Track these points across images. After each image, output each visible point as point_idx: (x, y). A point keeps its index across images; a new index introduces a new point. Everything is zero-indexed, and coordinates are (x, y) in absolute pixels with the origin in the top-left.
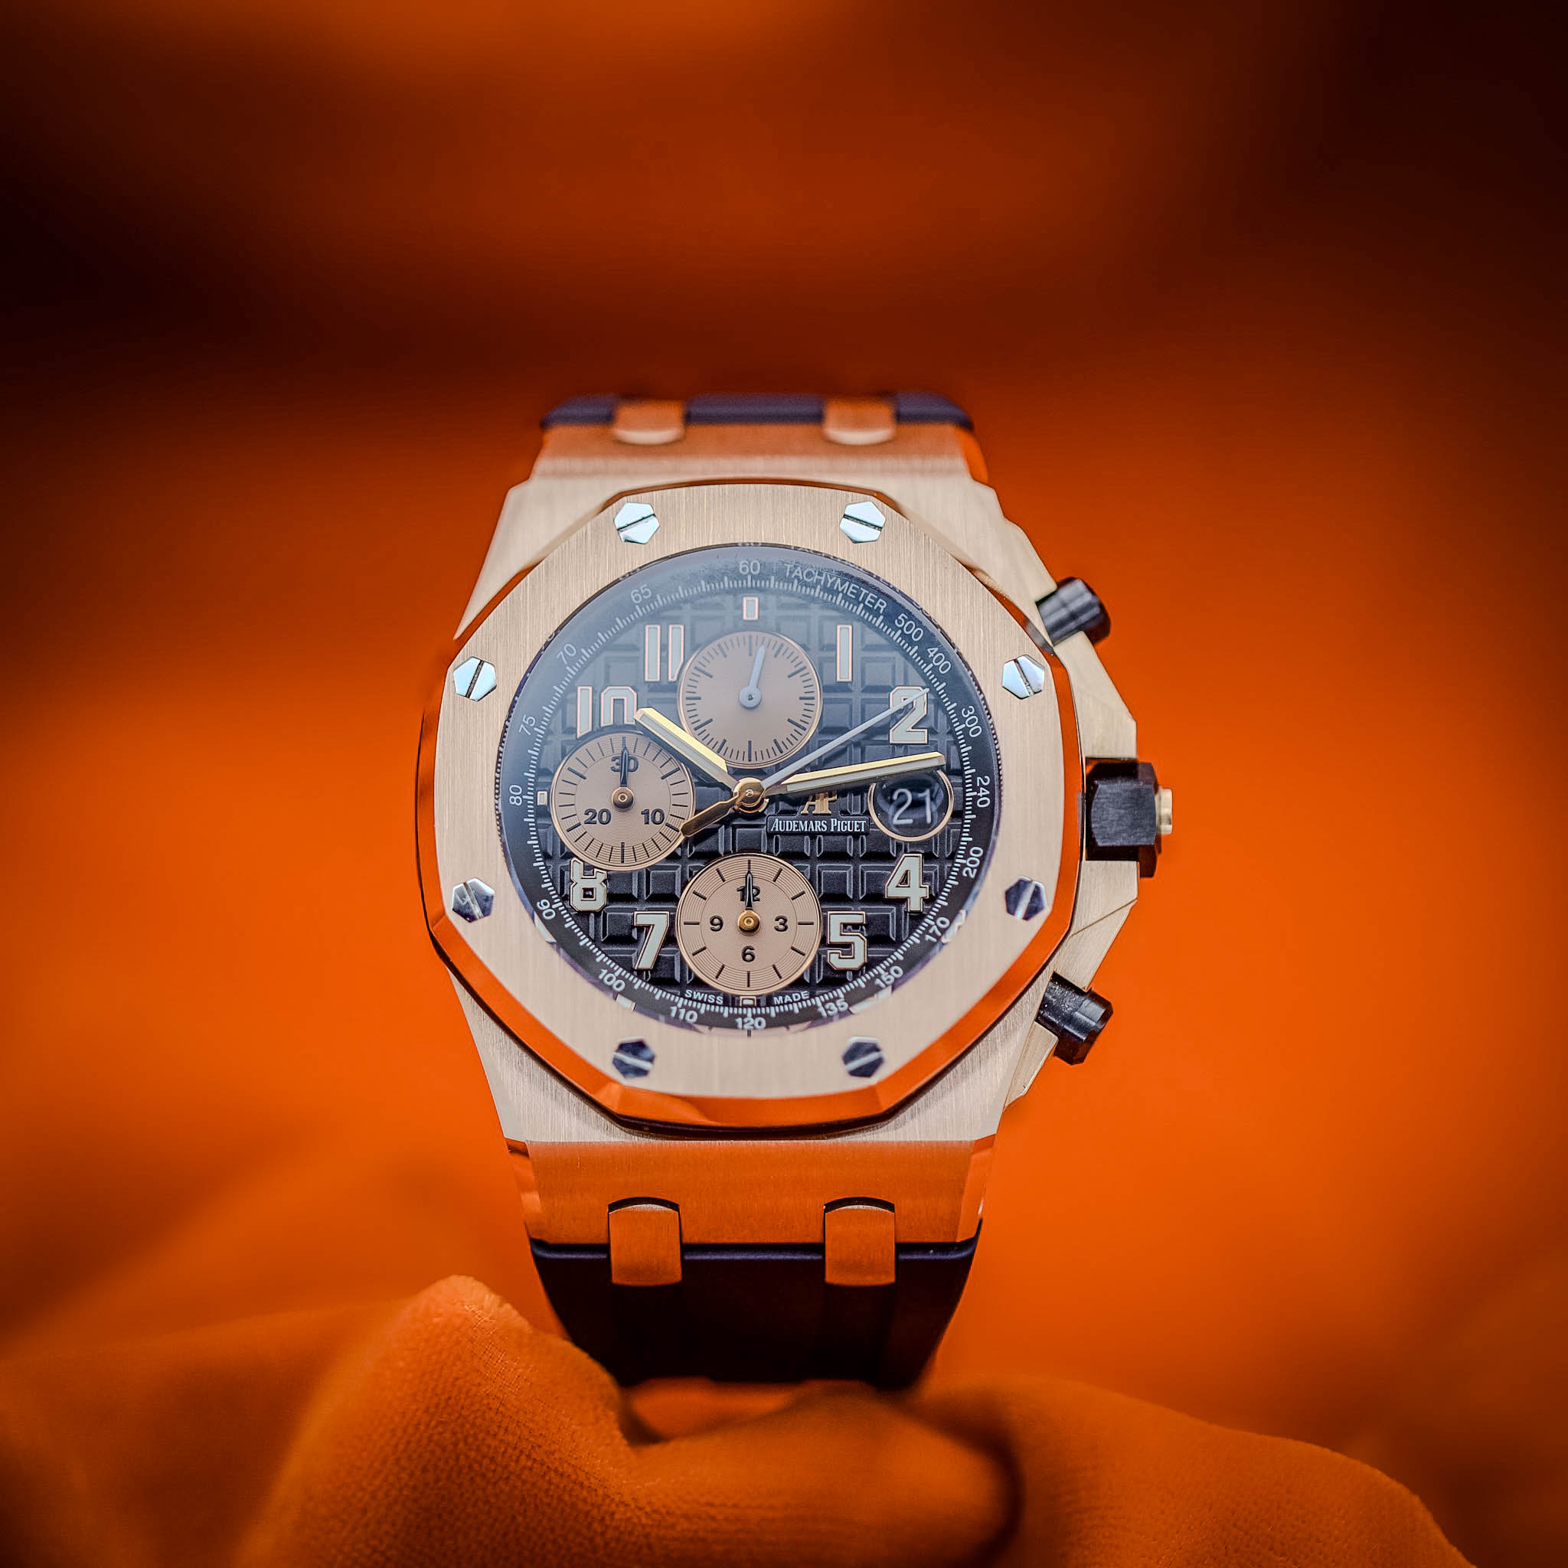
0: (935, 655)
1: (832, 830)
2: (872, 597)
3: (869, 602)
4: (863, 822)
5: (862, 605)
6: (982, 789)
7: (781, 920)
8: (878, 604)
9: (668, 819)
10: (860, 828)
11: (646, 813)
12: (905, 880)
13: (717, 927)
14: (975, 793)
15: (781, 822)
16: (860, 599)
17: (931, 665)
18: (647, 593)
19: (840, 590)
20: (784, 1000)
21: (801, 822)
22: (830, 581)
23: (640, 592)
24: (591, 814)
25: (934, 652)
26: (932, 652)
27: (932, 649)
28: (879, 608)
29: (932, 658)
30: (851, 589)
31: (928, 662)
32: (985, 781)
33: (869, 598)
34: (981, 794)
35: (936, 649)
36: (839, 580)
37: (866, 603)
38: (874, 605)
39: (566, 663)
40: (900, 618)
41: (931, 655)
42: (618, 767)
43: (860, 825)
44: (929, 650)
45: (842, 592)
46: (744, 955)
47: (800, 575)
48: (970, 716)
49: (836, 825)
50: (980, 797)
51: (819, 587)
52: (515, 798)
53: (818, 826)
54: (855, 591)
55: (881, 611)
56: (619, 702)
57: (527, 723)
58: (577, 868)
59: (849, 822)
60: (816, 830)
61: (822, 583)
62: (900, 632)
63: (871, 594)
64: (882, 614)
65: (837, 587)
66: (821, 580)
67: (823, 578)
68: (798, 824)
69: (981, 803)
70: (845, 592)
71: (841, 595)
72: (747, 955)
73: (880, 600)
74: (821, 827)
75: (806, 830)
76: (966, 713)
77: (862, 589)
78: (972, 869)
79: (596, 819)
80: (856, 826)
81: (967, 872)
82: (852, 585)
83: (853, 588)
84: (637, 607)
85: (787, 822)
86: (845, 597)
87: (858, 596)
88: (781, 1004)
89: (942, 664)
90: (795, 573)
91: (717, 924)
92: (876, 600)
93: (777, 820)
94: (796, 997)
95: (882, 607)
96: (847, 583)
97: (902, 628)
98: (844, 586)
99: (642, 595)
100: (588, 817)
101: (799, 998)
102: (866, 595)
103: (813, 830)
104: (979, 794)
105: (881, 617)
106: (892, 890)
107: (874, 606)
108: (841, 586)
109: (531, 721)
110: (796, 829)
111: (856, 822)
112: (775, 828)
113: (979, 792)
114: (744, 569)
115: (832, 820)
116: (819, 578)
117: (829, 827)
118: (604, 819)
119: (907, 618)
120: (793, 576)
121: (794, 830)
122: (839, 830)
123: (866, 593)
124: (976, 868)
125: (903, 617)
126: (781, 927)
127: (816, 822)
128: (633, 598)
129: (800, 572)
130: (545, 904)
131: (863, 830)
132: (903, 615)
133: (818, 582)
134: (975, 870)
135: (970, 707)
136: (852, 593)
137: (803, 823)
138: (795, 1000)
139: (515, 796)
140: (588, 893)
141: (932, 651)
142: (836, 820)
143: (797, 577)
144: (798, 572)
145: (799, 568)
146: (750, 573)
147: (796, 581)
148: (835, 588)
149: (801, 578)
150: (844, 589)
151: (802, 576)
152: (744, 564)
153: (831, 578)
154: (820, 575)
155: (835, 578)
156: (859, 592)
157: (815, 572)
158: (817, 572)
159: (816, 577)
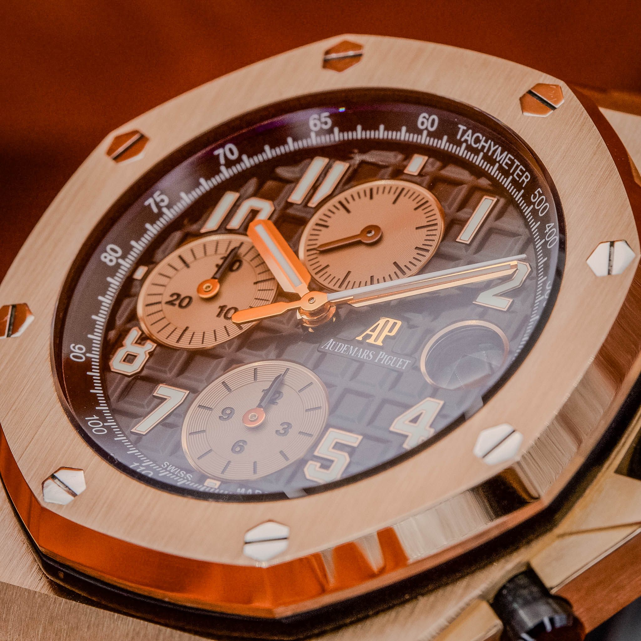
1: (376, 361)
2: (520, 170)
3: (518, 175)
4: (408, 361)
5: (511, 177)
7: (286, 426)
8: (523, 178)
10: (403, 365)
11: (222, 308)
12: (415, 420)
13: (225, 417)
15: (334, 342)
16: (511, 172)
17: (543, 241)
18: (326, 123)
19: (498, 159)
21: (352, 347)
22: (493, 149)
23: (319, 120)
24: (175, 297)
25: (550, 228)
26: (548, 228)
27: (550, 224)
28: (523, 181)
29: (547, 233)
30: (507, 160)
31: (542, 236)
33: (518, 171)
36: (500, 148)
37: (515, 175)
38: (520, 177)
40: (536, 192)
41: (547, 230)
42: (221, 265)
43: (404, 363)
44: (547, 225)
45: (499, 161)
46: (235, 446)
47: (469, 139)
49: (382, 357)
51: (481, 154)
52: (109, 258)
53: (365, 355)
54: (510, 163)
55: (524, 185)
56: (254, 213)
57: (158, 199)
58: (133, 335)
59: (395, 358)
61: (485, 151)
63: (521, 167)
64: (524, 188)
67: (487, 146)
68: (348, 348)
70: (501, 162)
71: (497, 165)
72: (238, 447)
74: (368, 356)
75: (353, 355)
77: (515, 160)
79: (177, 302)
80: (400, 363)
82: (509, 155)
83: (510, 159)
84: (313, 134)
86: (501, 168)
87: (510, 166)
89: (552, 239)
90: (465, 137)
91: (227, 414)
92: (523, 172)
93: (332, 340)
95: (526, 181)
96: (506, 153)
97: (534, 203)
98: (501, 157)
99: (321, 123)
100: (171, 299)
102: (517, 167)
103: (359, 356)
105: (522, 191)
106: (399, 424)
107: (520, 180)
108: (501, 155)
109: (162, 201)
110: (345, 351)
111: (401, 360)
112: (326, 346)
114: (423, 123)
115: (381, 352)
116: (485, 144)
117: (375, 356)
118: (184, 304)
120: (463, 139)
122: (382, 362)
123: (517, 165)
125: (538, 192)
126: (282, 432)
127: (366, 350)
129: (470, 136)
130: (80, 349)
131: (404, 368)
132: (539, 189)
133: (483, 147)
136: (507, 164)
137: (353, 349)
139: (110, 255)
140: (130, 359)
142: (384, 353)
143: (466, 141)
144: (468, 136)
145: (470, 132)
146: (426, 129)
147: (464, 145)
148: (494, 157)
149: (469, 143)
150: (501, 159)
151: (471, 141)
152: (424, 117)
153: (494, 146)
154: (486, 142)
155: (497, 146)
156: (513, 163)
157: (483, 138)
158: (484, 138)
159: (482, 143)
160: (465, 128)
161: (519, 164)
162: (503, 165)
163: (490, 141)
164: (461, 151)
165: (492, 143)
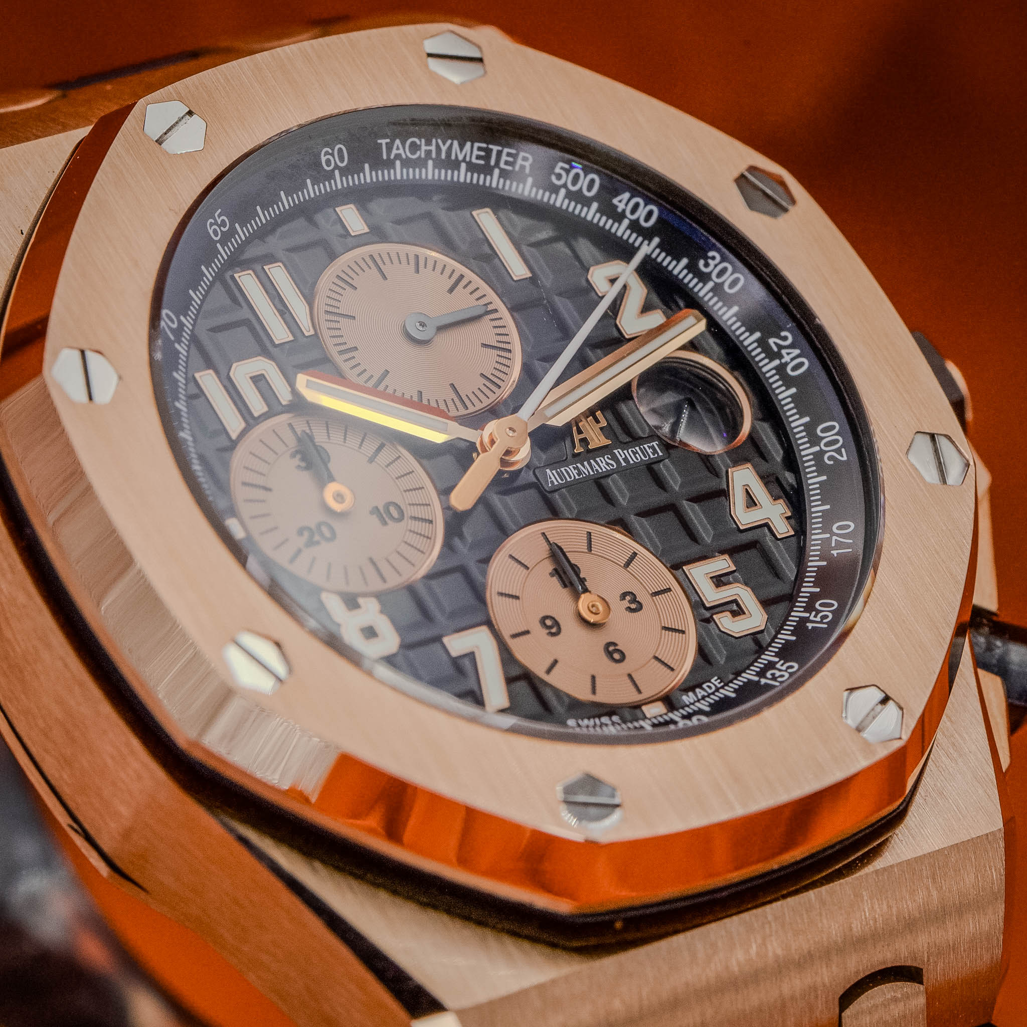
0: (626, 205)
1: (624, 464)
2: (509, 155)
3: (506, 163)
4: (654, 443)
5: (497, 171)
6: (784, 352)
7: (628, 598)
8: (520, 162)
9: (410, 511)
10: (655, 452)
12: (751, 502)
13: (554, 630)
14: (776, 362)
15: (554, 472)
16: (493, 162)
17: (626, 222)
18: (223, 224)
19: (461, 157)
20: (696, 696)
21: (579, 465)
22: (444, 149)
23: (216, 223)
24: (307, 533)
25: (624, 202)
26: (622, 202)
27: (619, 198)
28: (523, 167)
29: (624, 211)
30: (476, 152)
31: (619, 217)
32: (785, 338)
33: (504, 158)
34: (787, 359)
35: (627, 195)
36: (456, 143)
37: (502, 165)
39: (172, 338)
40: (557, 170)
41: (621, 207)
42: (303, 464)
44: (615, 201)
45: (464, 160)
46: (610, 654)
47: (401, 151)
48: (716, 266)
49: (624, 457)
50: (786, 364)
51: (430, 163)
53: (604, 464)
54: (482, 153)
55: (527, 171)
56: (259, 380)
58: (335, 606)
59: (637, 448)
60: (604, 470)
61: (434, 155)
62: (563, 192)
63: (506, 150)
64: (530, 175)
65: (456, 155)
66: (431, 151)
67: (433, 148)
68: (577, 468)
69: (795, 368)
70: (468, 159)
71: (463, 165)
72: (613, 652)
73: (522, 154)
74: (607, 464)
76: (707, 265)
77: (491, 146)
78: (838, 451)
79: (317, 538)
80: (650, 451)
81: (830, 458)
82: (476, 145)
83: (480, 149)
84: (218, 245)
85: (563, 469)
86: (471, 167)
87: (487, 157)
88: (695, 702)
89: (642, 213)
90: (394, 152)
91: (552, 626)
92: (515, 156)
93: (548, 471)
94: (710, 687)
95: (527, 164)
96: (468, 144)
97: (565, 186)
98: (464, 153)
99: (219, 226)
100: (305, 538)
101: (714, 688)
103: (600, 471)
104: (783, 361)
105: (530, 181)
106: (744, 517)
107: (514, 167)
108: (461, 150)
110: (579, 476)
111: (646, 446)
112: (552, 482)
113: (780, 356)
114: (328, 162)
116: (428, 148)
117: (617, 461)
118: (327, 534)
119: (567, 166)
120: (392, 157)
121: (577, 477)
122: (632, 462)
123: (498, 151)
124: (842, 446)
125: (562, 168)
126: (633, 606)
127: (598, 459)
128: (211, 232)
129: (400, 146)
131: (661, 454)
132: (561, 164)
133: (428, 153)
134: (843, 450)
135: (711, 254)
136: (478, 157)
137: (584, 466)
138: (710, 691)
140: (370, 633)
141: (620, 201)
143: (398, 156)
144: (398, 149)
145: (398, 142)
146: (336, 167)
147: (398, 163)
148: (453, 157)
149: (404, 156)
150: (466, 155)
151: (405, 152)
152: (327, 153)
153: (444, 145)
154: (428, 143)
155: (449, 142)
156: (488, 152)
157: (420, 141)
158: (423, 140)
159: (424, 148)
160: (388, 140)
161: (500, 148)
162: (474, 160)
163: (434, 141)
164: (398, 173)
165: (440, 141)
